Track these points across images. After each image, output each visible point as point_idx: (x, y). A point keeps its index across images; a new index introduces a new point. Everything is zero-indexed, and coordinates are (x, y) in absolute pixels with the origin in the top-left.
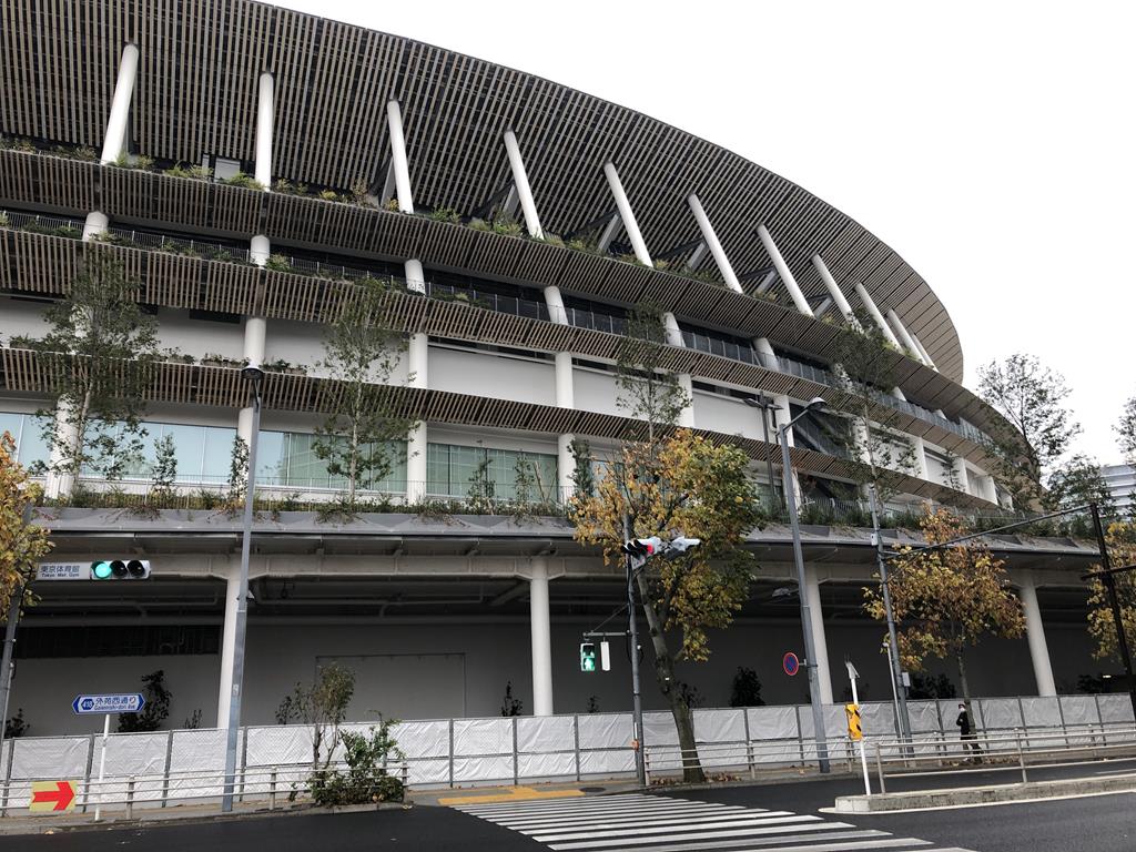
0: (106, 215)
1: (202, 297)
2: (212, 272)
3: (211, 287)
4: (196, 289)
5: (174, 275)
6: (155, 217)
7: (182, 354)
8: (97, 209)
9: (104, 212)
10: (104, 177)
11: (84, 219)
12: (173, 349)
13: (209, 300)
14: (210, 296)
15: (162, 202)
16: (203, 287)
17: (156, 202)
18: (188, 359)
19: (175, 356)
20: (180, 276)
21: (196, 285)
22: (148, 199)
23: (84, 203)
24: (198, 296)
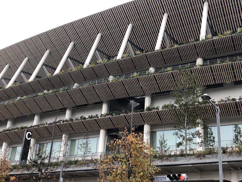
0: (202, 58)
1: (235, 76)
2: (235, 66)
3: (236, 72)
4: (232, 74)
5: (223, 71)
6: (216, 54)
7: (231, 98)
8: (198, 57)
9: (201, 57)
10: (197, 46)
11: (196, 62)
12: (228, 97)
13: (238, 77)
14: (237, 75)
15: (217, 48)
16: (234, 72)
17: (215, 48)
18: (234, 100)
19: (229, 100)
20: (225, 71)
21: (231, 73)
22: (213, 48)
23: (194, 57)
24: (233, 76)
